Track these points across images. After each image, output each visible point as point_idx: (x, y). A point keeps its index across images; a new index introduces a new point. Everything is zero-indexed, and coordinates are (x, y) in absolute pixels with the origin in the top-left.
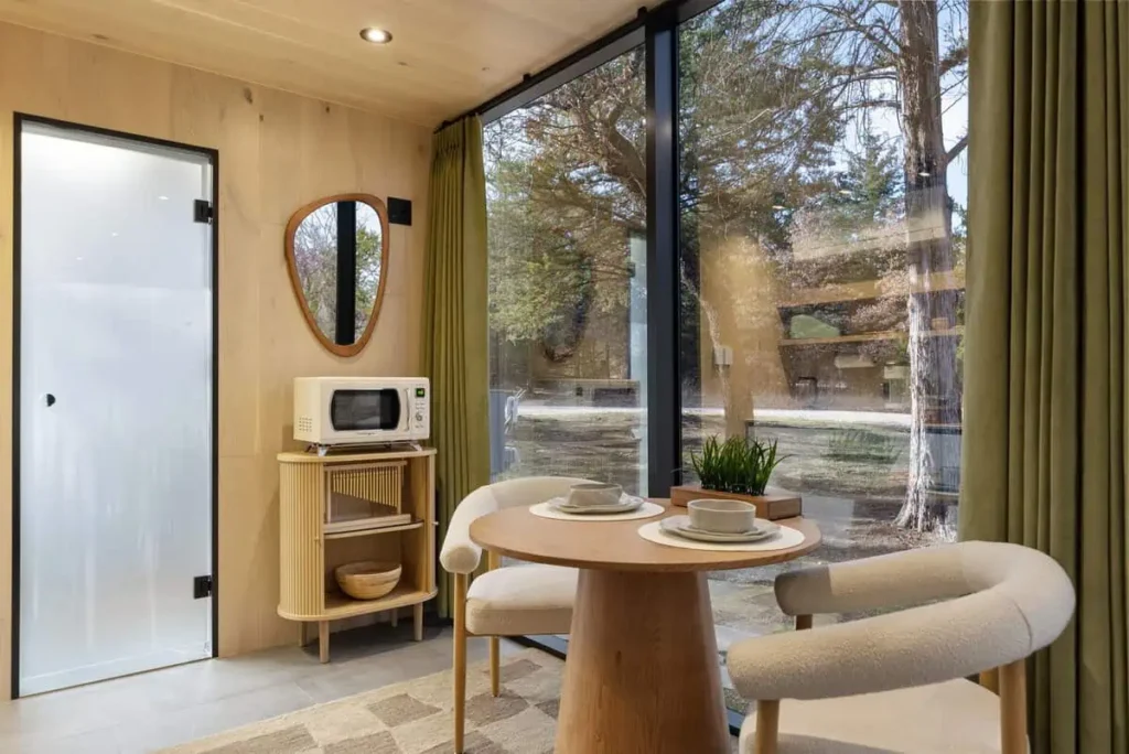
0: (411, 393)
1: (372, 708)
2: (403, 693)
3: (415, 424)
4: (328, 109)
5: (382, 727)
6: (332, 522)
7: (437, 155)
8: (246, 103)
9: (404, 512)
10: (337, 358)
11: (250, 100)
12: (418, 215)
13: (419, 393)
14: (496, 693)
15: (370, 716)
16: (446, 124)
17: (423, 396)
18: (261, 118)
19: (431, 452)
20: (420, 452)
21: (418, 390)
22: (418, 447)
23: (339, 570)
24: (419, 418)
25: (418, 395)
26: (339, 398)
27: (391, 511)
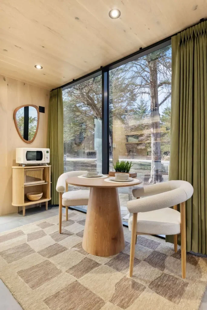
0: (46, 152)
1: (38, 225)
2: (45, 221)
3: (46, 159)
4: (24, 84)
5: (41, 229)
6: (26, 182)
7: (51, 97)
8: (4, 81)
9: (43, 180)
10: (26, 144)
11: (5, 80)
12: (46, 110)
13: (47, 152)
14: (67, 220)
15: (37, 227)
16: (53, 90)
17: (48, 153)
18: (8, 85)
19: (50, 166)
20: (47, 166)
21: (47, 151)
22: (47, 165)
23: (27, 194)
24: (47, 158)
25: (47, 153)
26: (28, 153)
27: (40, 180)
